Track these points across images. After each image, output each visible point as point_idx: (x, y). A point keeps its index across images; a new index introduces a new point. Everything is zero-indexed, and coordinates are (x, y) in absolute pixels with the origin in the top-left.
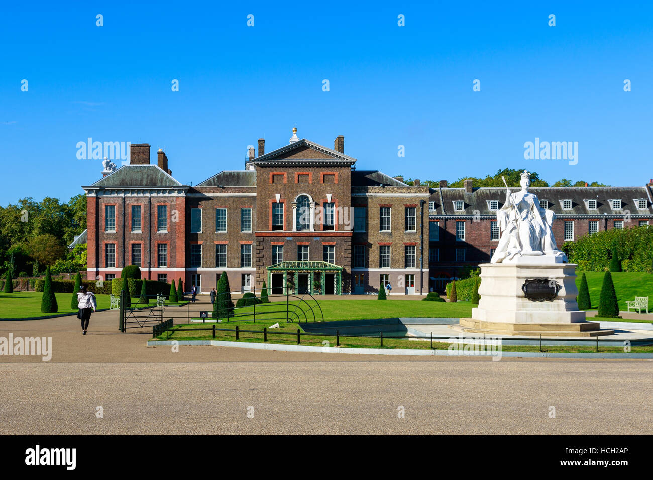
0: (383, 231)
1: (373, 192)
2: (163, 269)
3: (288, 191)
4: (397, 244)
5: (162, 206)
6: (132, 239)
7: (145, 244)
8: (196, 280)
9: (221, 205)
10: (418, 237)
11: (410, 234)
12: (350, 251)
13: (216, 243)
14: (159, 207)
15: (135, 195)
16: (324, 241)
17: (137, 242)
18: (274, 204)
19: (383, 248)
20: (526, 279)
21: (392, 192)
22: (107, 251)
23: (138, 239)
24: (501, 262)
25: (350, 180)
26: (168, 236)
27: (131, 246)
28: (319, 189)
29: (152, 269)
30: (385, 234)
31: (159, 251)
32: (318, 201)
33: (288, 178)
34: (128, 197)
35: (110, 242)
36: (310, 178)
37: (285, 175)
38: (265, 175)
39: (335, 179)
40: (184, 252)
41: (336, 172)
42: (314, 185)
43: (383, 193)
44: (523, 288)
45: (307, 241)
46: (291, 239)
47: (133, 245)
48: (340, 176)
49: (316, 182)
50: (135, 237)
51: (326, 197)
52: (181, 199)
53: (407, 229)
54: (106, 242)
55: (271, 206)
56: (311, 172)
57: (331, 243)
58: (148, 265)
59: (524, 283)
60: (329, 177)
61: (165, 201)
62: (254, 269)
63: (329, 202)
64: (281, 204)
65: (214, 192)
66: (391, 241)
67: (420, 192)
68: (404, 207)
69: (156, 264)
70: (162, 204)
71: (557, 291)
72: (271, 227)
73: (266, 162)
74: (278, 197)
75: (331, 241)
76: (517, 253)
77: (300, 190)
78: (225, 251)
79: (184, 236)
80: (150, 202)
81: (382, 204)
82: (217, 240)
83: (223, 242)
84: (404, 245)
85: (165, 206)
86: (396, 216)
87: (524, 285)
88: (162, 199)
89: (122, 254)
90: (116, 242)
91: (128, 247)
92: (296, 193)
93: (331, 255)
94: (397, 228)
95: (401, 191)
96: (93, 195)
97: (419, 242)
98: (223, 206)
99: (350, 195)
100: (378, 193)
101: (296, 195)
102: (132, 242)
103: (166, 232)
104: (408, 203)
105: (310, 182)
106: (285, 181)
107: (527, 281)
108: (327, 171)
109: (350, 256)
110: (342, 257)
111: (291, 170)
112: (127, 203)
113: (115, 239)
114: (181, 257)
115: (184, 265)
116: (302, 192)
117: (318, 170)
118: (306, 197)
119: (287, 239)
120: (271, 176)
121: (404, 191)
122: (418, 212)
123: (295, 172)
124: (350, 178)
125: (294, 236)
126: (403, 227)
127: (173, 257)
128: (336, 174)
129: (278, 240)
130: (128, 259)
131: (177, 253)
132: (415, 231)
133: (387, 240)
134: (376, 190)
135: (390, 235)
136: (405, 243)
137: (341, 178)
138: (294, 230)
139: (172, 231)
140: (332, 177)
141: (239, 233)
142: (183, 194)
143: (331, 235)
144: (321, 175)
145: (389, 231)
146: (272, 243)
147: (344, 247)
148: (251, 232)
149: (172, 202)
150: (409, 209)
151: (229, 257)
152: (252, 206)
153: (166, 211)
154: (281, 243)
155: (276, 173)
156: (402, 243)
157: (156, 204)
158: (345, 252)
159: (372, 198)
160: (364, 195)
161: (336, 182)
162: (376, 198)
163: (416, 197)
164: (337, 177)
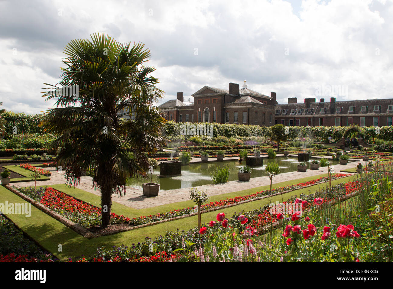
0: (235, 123)
3: (203, 107)
9: (187, 113)
15: (165, 110)
21: (238, 105)
28: (211, 105)
32: (211, 110)
36: (209, 101)
37: (202, 101)
38: (196, 101)
43: (235, 106)
48: (218, 100)
49: (211, 103)
51: (213, 109)
55: (197, 113)
56: (209, 99)
60: (215, 100)
61: (172, 112)
64: (200, 112)
65: (185, 108)
67: (248, 105)
68: (242, 112)
72: (198, 121)
74: (199, 109)
77: (205, 106)
81: (235, 110)
86: (240, 116)
101: (205, 108)
104: (244, 110)
105: (209, 103)
106: (202, 103)
108: (214, 98)
111: (203, 98)
118: (207, 109)
120: (198, 101)
121: (242, 105)
122: (247, 113)
123: (205, 99)
126: (242, 121)
128: (217, 99)
132: (246, 122)
142: (176, 109)
144: (212, 100)
145: (237, 122)
155: (199, 100)
159: (231, 108)
160: (229, 107)
161: (217, 102)
162: (232, 108)
163: (247, 108)
164: (217, 100)
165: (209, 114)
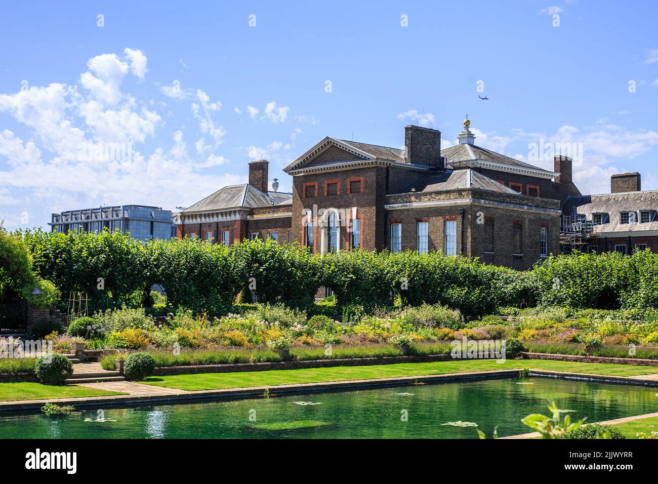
1: (409, 202)
3: (319, 205)
14: (225, 233)
15: (207, 220)
18: (307, 224)
25: (375, 187)
28: (345, 201)
33: (319, 190)
34: (203, 223)
36: (338, 187)
37: (316, 187)
38: (299, 188)
42: (342, 196)
43: (419, 202)
48: (366, 182)
49: (344, 192)
52: (237, 223)
55: (303, 227)
60: (356, 184)
61: (228, 226)
65: (268, 213)
67: (459, 198)
68: (442, 221)
70: (226, 229)
77: (328, 203)
80: (218, 228)
81: (418, 216)
88: (226, 224)
95: (439, 197)
96: (180, 222)
98: (275, 229)
99: (374, 207)
100: (415, 201)
104: (447, 214)
105: (338, 193)
106: (316, 195)
108: (355, 178)
111: (321, 179)
112: (203, 229)
116: (329, 206)
117: (345, 176)
122: (458, 227)
123: (325, 182)
124: (375, 184)
128: (362, 179)
134: (412, 198)
137: (367, 185)
140: (359, 183)
142: (238, 217)
144: (348, 182)
149: (232, 226)
155: (308, 184)
157: (222, 230)
159: (407, 210)
160: (399, 205)
161: (362, 191)
162: (412, 210)
164: (362, 185)
165: (338, 231)
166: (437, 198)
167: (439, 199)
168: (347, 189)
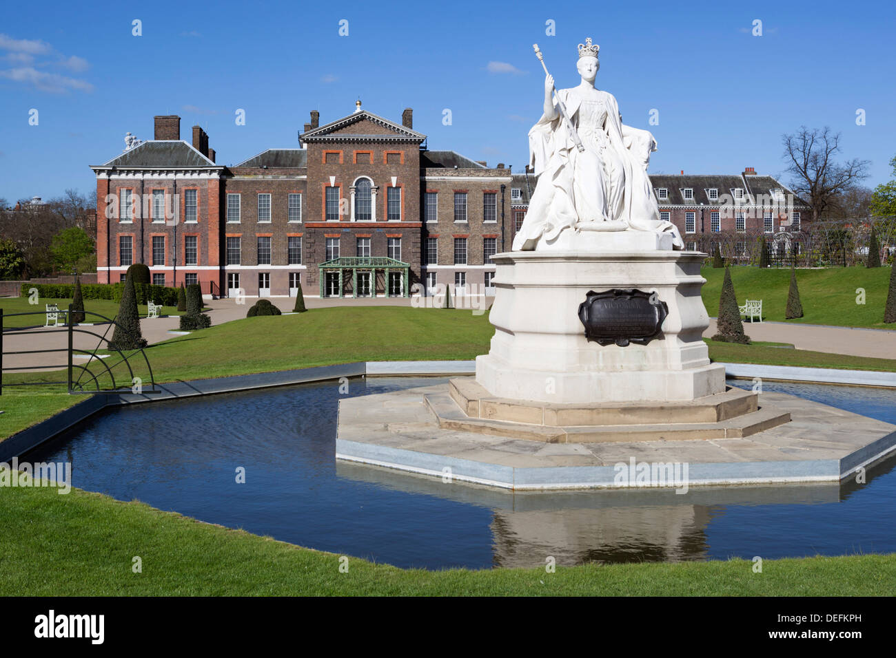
0: (457, 221)
1: (446, 176)
2: (191, 268)
3: (346, 172)
4: (475, 236)
5: (191, 191)
6: (154, 231)
7: (169, 238)
8: (234, 281)
9: (264, 189)
10: (499, 228)
11: (489, 225)
12: (419, 245)
13: (257, 235)
14: (186, 191)
15: (156, 176)
16: (389, 232)
17: (159, 234)
18: (328, 187)
19: (459, 241)
20: (588, 290)
21: (468, 176)
22: (121, 245)
23: (161, 231)
24: (533, 249)
25: (419, 160)
26: (198, 227)
27: (152, 239)
28: (381, 171)
29: (177, 268)
30: (460, 225)
31: (186, 245)
32: (380, 185)
33: (345, 156)
34: (148, 180)
35: (127, 235)
36: (372, 157)
37: (342, 154)
38: (316, 154)
39: (402, 159)
40: (218, 247)
41: (403, 151)
42: (377, 166)
43: (458, 176)
44: (580, 314)
45: (369, 233)
46: (348, 230)
47: (154, 237)
48: (407, 155)
49: (379, 162)
50: (157, 228)
51: (390, 180)
52: (213, 182)
53: (485, 219)
54: (121, 234)
55: (324, 191)
56: (373, 151)
57: (396, 235)
58: (173, 263)
59: (583, 299)
60: (394, 156)
61: (194, 185)
62: (305, 267)
63: (394, 185)
64: (336, 187)
65: (255, 174)
66: (468, 233)
67: (500, 175)
68: (482, 193)
69: (184, 262)
70: (191, 188)
71: (662, 319)
72: (324, 216)
73: (318, 138)
74: (332, 180)
75: (396, 233)
76: (569, 227)
77: (359, 171)
78: (269, 246)
79: (218, 227)
80: (175, 186)
81: (456, 188)
82: (259, 231)
83: (267, 235)
84: (483, 238)
85: (195, 190)
86: (475, 203)
87: (582, 306)
88: (191, 182)
89: (140, 249)
90: (133, 234)
91: (148, 241)
92: (354, 175)
93: (397, 249)
94: (474, 218)
95: (479, 174)
96: (104, 176)
97: (500, 233)
98: (267, 190)
99: (418, 178)
100: (452, 176)
101: (355, 178)
102: (153, 234)
103: (196, 222)
104: (487, 189)
105: (372, 162)
106: (341, 161)
107: (590, 294)
108: (391, 150)
109: (419, 250)
110: (409, 252)
111: (348, 148)
112: (146, 186)
113: (132, 231)
114: (215, 253)
115: (218, 262)
116: (361, 174)
117: (380, 147)
118: (366, 180)
119: (344, 230)
120: (324, 154)
121: (482, 174)
122: (498, 198)
123: (353, 151)
124: (418, 158)
125: (353, 226)
126: (481, 216)
127: (205, 253)
128: (402, 152)
129: (332, 232)
130: (148, 256)
131: (209, 248)
132: (495, 222)
133: (463, 232)
134: (450, 173)
135: (467, 225)
136: (483, 236)
137: (408, 159)
138: (353, 220)
139: (204, 221)
140: (398, 156)
141: (286, 224)
142: (215, 176)
143: (396, 226)
144: (384, 154)
145: (466, 222)
146: (326, 236)
147: (413, 240)
148: (300, 222)
149: (202, 185)
150: (489, 194)
151: (273, 253)
152: (302, 191)
153: (195, 197)
154: (336, 236)
155: (330, 151)
156: (480, 236)
157: (184, 189)
158: (414, 246)
159: (445, 182)
160: (436, 178)
161: (402, 163)
162: (450, 182)
163: (496, 182)
164: (403, 157)
165: (373, 197)
166: (477, 174)
167: (478, 176)
168: (383, 160)
